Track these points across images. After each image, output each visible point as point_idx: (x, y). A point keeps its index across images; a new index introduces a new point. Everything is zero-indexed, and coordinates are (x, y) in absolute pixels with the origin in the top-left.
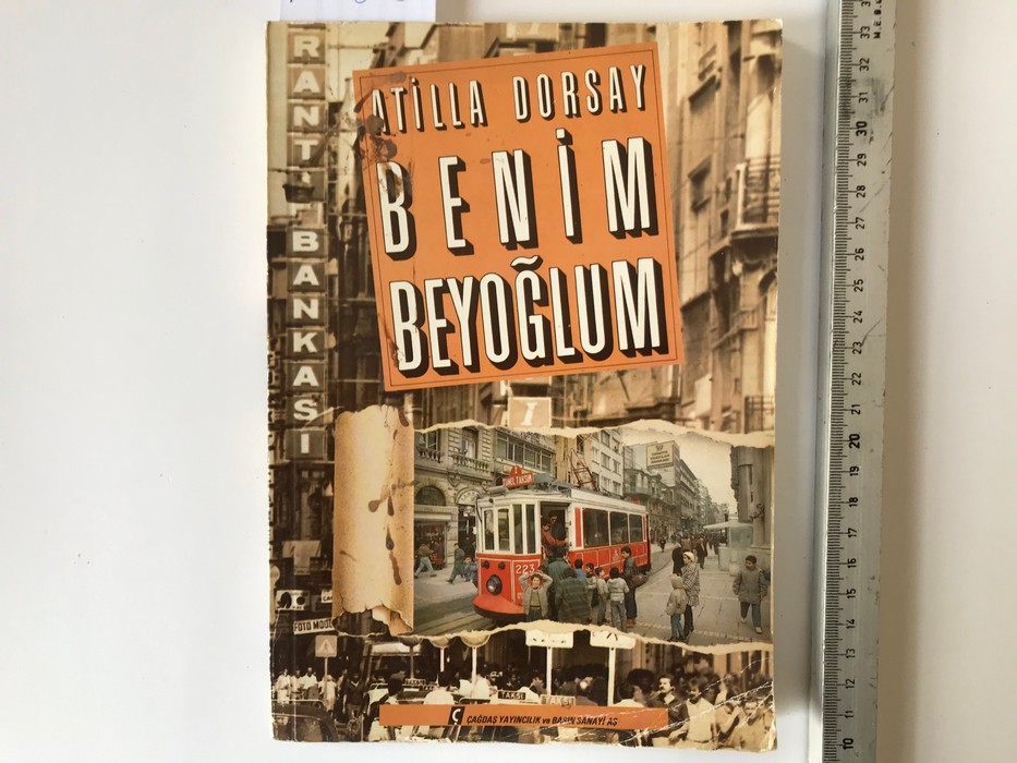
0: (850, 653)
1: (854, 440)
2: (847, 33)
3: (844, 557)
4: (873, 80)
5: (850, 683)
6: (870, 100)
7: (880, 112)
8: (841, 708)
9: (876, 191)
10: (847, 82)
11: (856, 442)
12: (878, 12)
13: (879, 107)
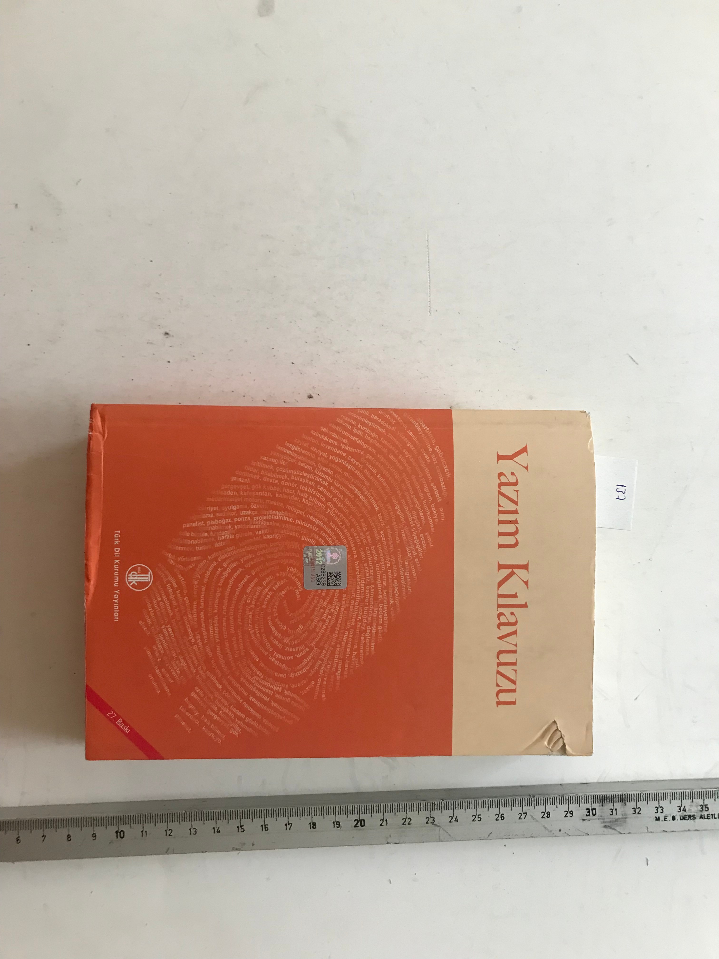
0: (193, 831)
1: (360, 823)
2: (658, 797)
3: (269, 821)
4: (625, 818)
5: (169, 833)
6: (611, 817)
7: (603, 825)
8: (148, 827)
9: (546, 826)
10: (624, 799)
11: (359, 824)
12: (674, 818)
13: (607, 824)
